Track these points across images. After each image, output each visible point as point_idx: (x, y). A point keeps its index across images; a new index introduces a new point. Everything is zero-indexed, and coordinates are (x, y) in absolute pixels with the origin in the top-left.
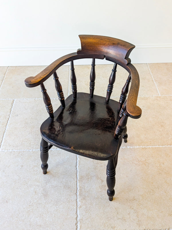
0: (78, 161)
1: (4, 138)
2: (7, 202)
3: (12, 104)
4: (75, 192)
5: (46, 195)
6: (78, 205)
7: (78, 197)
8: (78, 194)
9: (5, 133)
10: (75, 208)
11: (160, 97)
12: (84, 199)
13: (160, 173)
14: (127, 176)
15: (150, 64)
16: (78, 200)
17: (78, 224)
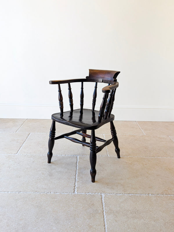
0: (78, 161)
1: (20, 149)
2: (19, 177)
3: (28, 135)
4: (75, 175)
5: (51, 175)
6: (76, 181)
7: (77, 177)
8: (77, 175)
9: (21, 147)
10: (74, 182)
11: (145, 136)
12: (81, 178)
13: (143, 169)
14: (116, 169)
15: (138, 122)
16: (76, 179)
17: (76, 189)
